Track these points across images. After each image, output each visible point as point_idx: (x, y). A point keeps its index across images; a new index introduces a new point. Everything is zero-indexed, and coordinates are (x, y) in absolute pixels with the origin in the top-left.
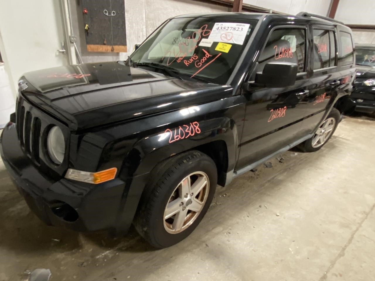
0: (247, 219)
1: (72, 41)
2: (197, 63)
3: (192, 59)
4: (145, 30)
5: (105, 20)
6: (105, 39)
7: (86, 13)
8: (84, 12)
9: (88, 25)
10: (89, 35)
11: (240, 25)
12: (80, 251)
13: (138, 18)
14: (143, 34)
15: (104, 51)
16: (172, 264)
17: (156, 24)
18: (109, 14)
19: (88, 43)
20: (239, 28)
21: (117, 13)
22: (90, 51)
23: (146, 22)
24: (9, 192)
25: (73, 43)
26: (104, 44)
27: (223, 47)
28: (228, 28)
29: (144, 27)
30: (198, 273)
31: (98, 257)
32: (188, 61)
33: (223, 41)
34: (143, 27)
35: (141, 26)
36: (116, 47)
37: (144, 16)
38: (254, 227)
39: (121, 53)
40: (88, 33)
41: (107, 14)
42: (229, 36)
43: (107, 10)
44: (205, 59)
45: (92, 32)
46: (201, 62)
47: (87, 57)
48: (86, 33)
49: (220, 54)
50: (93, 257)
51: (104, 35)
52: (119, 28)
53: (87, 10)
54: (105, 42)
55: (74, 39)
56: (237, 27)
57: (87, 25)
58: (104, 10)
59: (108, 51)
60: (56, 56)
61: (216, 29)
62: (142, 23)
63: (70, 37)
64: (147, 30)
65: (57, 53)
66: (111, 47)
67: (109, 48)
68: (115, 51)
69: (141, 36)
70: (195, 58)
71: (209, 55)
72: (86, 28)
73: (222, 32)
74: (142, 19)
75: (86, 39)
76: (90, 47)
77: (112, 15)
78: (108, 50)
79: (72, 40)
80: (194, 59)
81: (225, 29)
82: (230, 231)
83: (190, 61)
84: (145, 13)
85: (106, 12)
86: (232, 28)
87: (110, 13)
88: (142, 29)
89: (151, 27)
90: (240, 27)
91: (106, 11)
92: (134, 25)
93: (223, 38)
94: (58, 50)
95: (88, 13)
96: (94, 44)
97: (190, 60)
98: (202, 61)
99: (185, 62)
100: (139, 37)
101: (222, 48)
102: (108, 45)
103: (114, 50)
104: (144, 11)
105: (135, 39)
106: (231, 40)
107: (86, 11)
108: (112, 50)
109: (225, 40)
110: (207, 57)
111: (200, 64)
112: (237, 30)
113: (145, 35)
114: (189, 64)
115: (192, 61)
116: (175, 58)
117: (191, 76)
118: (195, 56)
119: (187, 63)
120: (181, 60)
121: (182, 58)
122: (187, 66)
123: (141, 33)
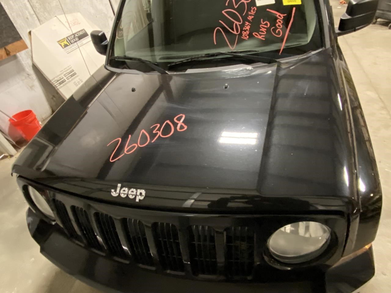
2: (274, 30)
3: (262, 28)
14: (29, 13)
32: (260, 33)
36: (10, 47)
39: (18, 54)
44: (279, 21)
46: (278, 28)
49: (294, 9)
59: (4, 58)
64: (32, 4)
66: (4, 50)
67: (2, 52)
68: (12, 54)
69: (29, 17)
70: (266, 24)
71: (282, 15)
80: (266, 27)
83: (262, 32)
88: (25, 5)
97: (261, 30)
98: (279, 26)
99: (256, 36)
100: (27, 18)
103: (10, 52)
105: (23, 24)
108: (8, 54)
110: (281, 19)
111: (279, 32)
113: (32, 12)
114: (264, 36)
115: (266, 31)
116: (236, 35)
117: (280, 51)
118: (263, 22)
119: (261, 35)
120: (247, 35)
121: (248, 32)
122: (264, 39)
123: (27, 12)
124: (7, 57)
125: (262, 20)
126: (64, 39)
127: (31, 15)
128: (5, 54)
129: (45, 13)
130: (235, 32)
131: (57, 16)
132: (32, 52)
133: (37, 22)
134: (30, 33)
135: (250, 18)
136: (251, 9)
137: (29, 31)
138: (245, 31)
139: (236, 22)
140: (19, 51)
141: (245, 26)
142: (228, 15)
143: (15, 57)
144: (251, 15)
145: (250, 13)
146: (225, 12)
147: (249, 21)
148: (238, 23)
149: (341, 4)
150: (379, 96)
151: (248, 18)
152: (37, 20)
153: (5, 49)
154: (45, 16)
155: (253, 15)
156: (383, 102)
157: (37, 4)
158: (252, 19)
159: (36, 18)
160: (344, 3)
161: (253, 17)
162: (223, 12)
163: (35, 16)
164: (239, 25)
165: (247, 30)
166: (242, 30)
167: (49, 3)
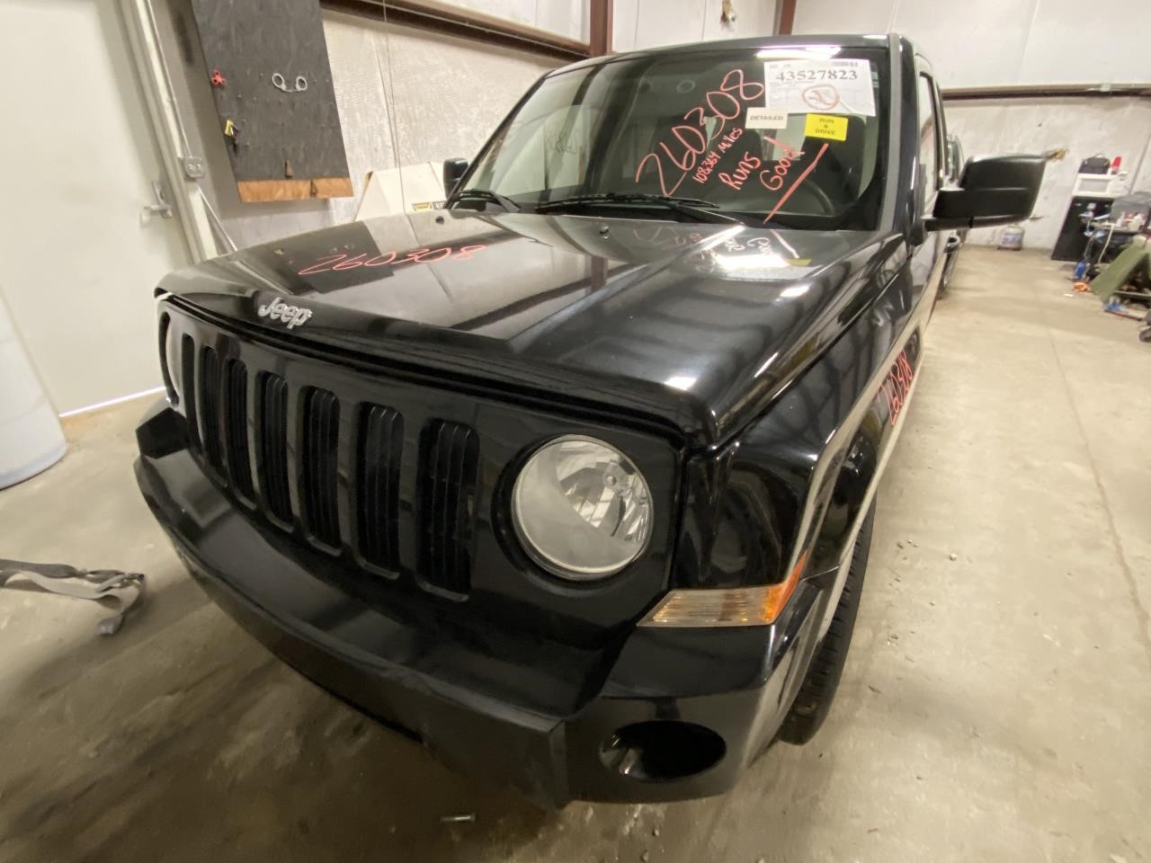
0: (902, 586)
1: (192, 176)
2: (767, 177)
3: (742, 168)
4: (387, 129)
5: (280, 103)
6: (288, 162)
7: (219, 83)
8: (215, 81)
9: (232, 123)
10: (241, 152)
11: (846, 64)
12: (561, 828)
13: (366, 99)
14: (383, 142)
15: (289, 197)
16: (837, 776)
17: (414, 111)
18: (288, 87)
19: (239, 178)
20: (845, 73)
21: (312, 84)
22: (249, 200)
23: (387, 107)
24: (178, 696)
25: (193, 180)
26: (288, 177)
27: (826, 126)
28: (813, 73)
29: (385, 121)
30: (918, 778)
31: (627, 829)
32: (735, 176)
33: (817, 108)
34: (381, 122)
35: (378, 118)
36: (321, 184)
37: (381, 90)
38: (932, 604)
39: (332, 201)
40: (235, 146)
41: (283, 87)
42: (827, 93)
43: (281, 73)
44: (785, 163)
45: (248, 143)
46: (775, 175)
47: (239, 220)
48: (231, 147)
49: (826, 146)
50: (610, 834)
51: (283, 149)
52: (322, 128)
53: (222, 77)
54: (290, 171)
55: (197, 167)
56: (837, 70)
57: (229, 123)
58: (272, 75)
59: (303, 197)
60: (143, 225)
61: (777, 78)
62: (377, 111)
63: (182, 162)
65: (146, 218)
66: (309, 183)
67: (304, 187)
68: (320, 196)
69: (379, 149)
70: (754, 163)
72: (229, 131)
73: (804, 86)
74: (377, 100)
75: (233, 166)
76: (248, 189)
77: (298, 88)
78: (299, 195)
79: (192, 172)
80: (751, 167)
81: (804, 76)
82: (892, 632)
83: (740, 174)
84: (381, 81)
85: (278, 79)
86: (824, 72)
87: (290, 83)
88: (381, 126)
89: (401, 122)
90: (847, 69)
91: (278, 77)
92: (358, 115)
93: (813, 102)
94: (146, 208)
95: (226, 84)
96: (259, 178)
97: (739, 171)
98: (779, 171)
99: (724, 180)
100: (376, 150)
101: (822, 128)
102: (299, 178)
103: (317, 191)
104: (379, 76)
105: (364, 156)
106: (839, 105)
107: (219, 79)
108: (313, 193)
109: (822, 107)
110: (791, 157)
111: (777, 181)
112: (841, 78)
113: (390, 144)
114: (740, 183)
115: (748, 174)
116: (683, 171)
117: (766, 218)
118: (749, 157)
119: (734, 180)
120: (707, 176)
121: (709, 170)
122: (739, 188)
123: (379, 139)
124: (308, 197)
125: (747, 153)
126: (428, 203)
127: (384, 146)
128: (308, 192)
129: (413, 152)
130: (683, 167)
131: (433, 163)
132: (359, 208)
133: (391, 161)
134: (370, 175)
135: (723, 147)
136: (732, 131)
137: (369, 170)
138: (704, 167)
139: (691, 149)
140: (334, 196)
141: (708, 160)
142: (682, 136)
143: (325, 202)
144: (727, 142)
145: (726, 138)
146: (677, 130)
147: (719, 152)
148: (694, 151)
149: (1077, 290)
150: (1097, 479)
151: (719, 146)
152: (393, 159)
153: (312, 184)
154: (409, 157)
155: (730, 142)
156: (1102, 492)
157: (403, 133)
158: (727, 149)
159: (392, 155)
160: (1086, 290)
161: (729, 146)
162: (674, 129)
163: (391, 151)
164: (697, 154)
165: (709, 166)
166: (698, 164)
167: (425, 138)
